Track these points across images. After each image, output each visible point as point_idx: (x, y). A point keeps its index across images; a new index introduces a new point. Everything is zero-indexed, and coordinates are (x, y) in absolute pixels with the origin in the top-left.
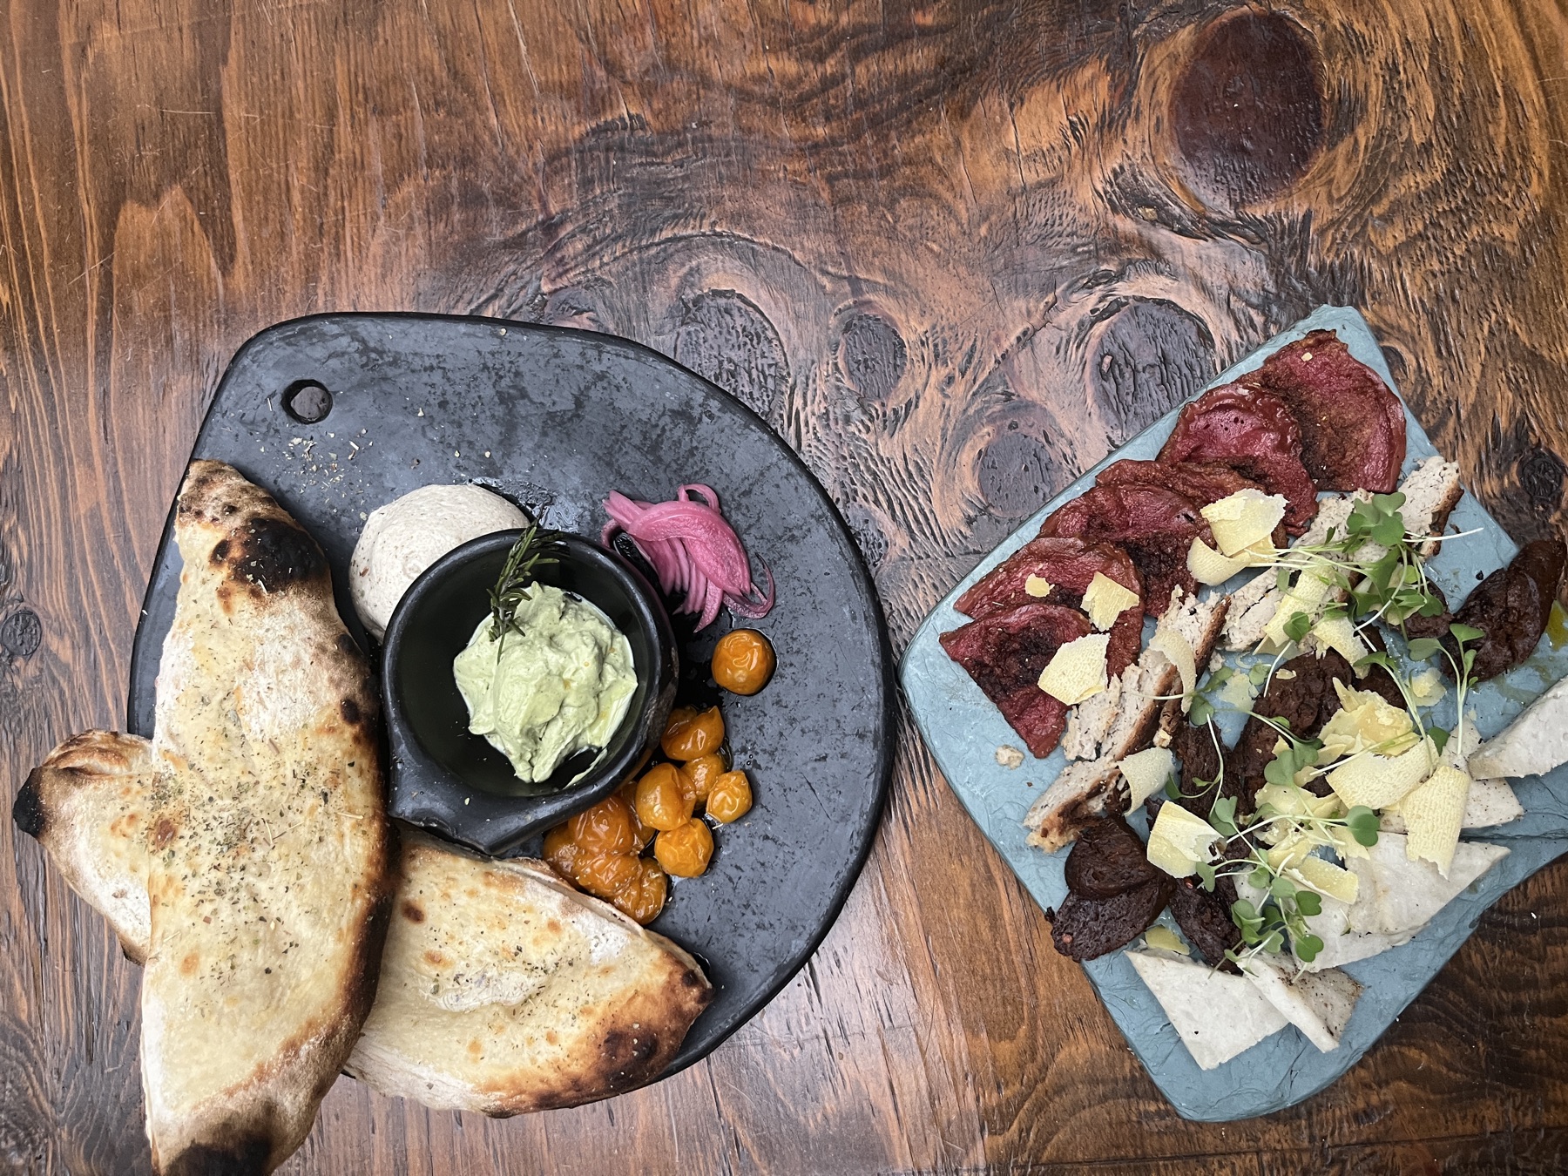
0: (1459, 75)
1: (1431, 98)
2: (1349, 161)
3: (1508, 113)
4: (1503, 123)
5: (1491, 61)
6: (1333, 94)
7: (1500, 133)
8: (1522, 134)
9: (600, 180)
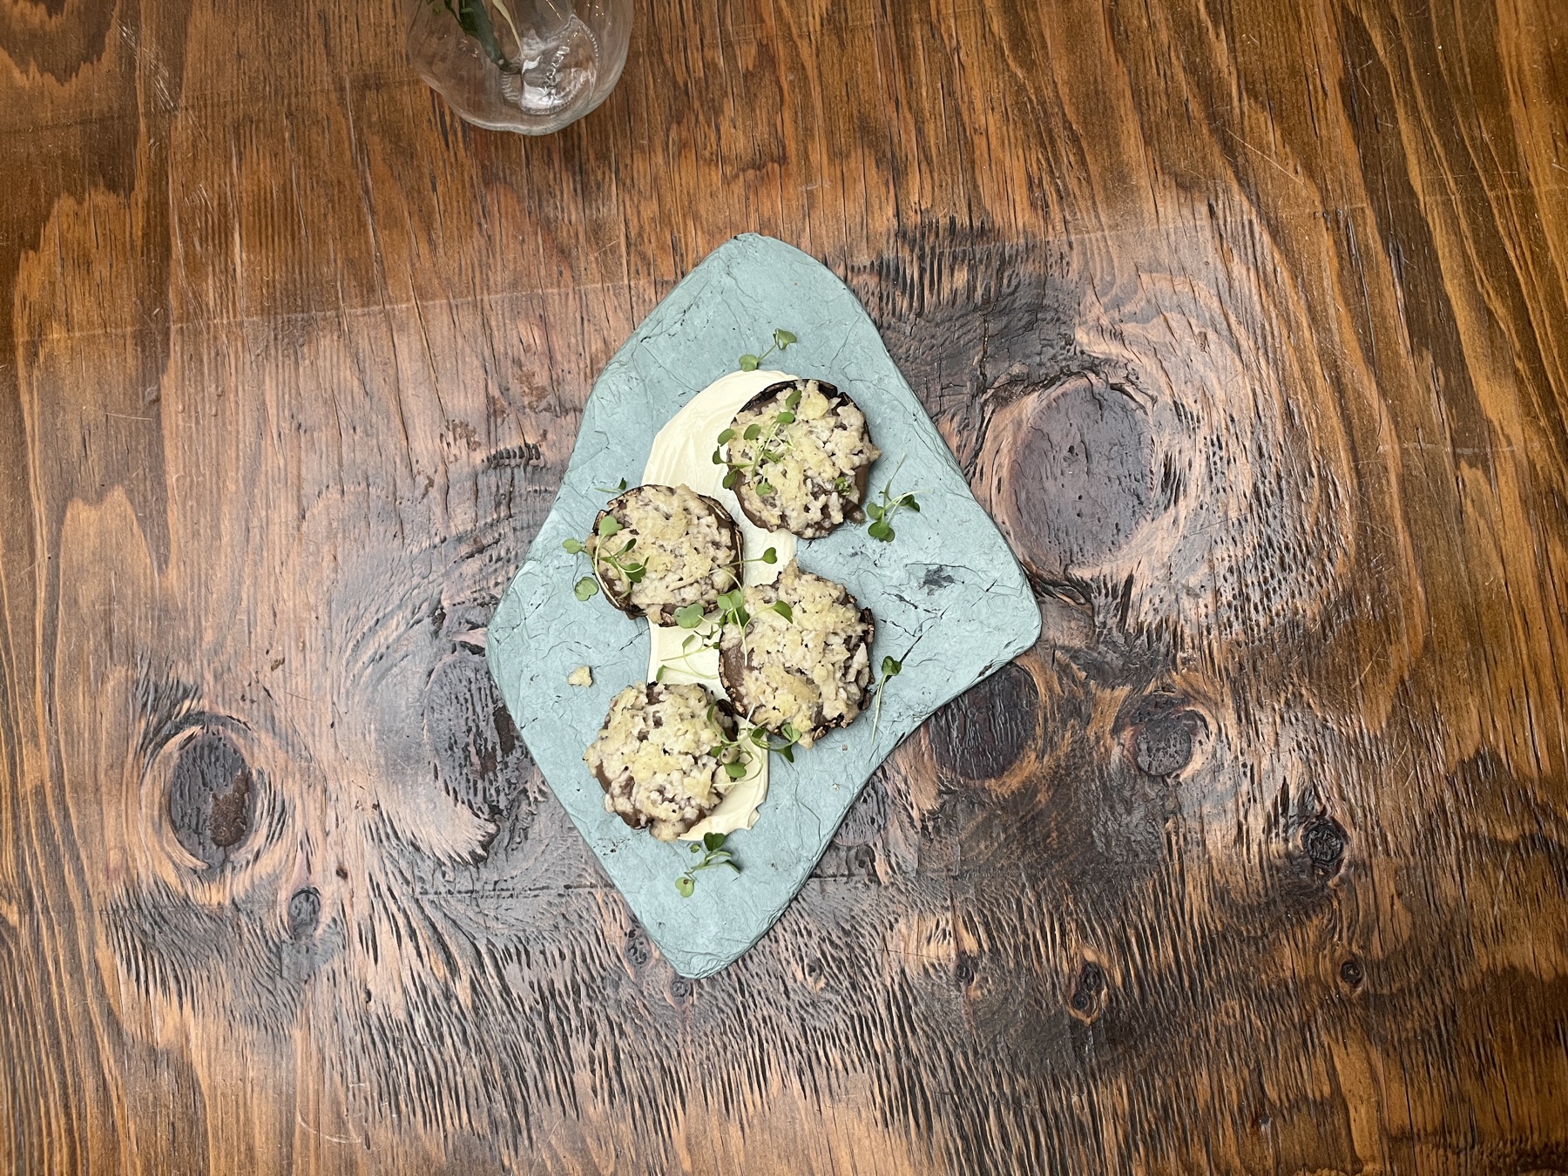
0: (1277, 454)
1: (1249, 474)
2: (1169, 532)
3: (1321, 492)
4: (1315, 503)
5: (1309, 442)
7: (1311, 511)
8: (1332, 514)
9: (498, 505)
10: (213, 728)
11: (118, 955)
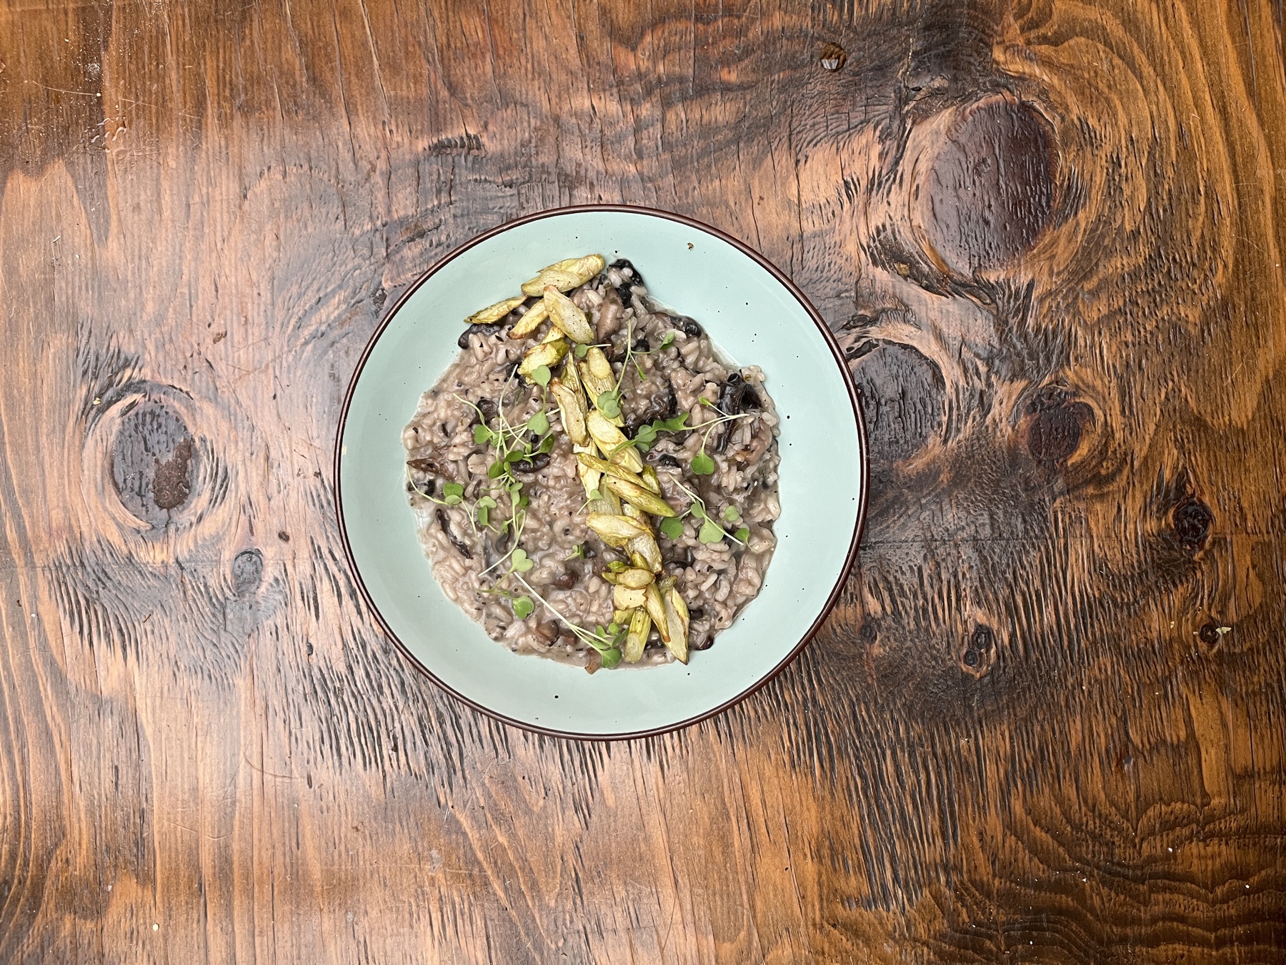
0: (1170, 173)
1: (1144, 191)
2: (1070, 241)
3: (1207, 210)
4: (1201, 219)
5: (1198, 163)
6: (1064, 180)
7: (1197, 226)
8: (1215, 230)
9: (439, 192)
10: (155, 396)
11: (61, 609)
